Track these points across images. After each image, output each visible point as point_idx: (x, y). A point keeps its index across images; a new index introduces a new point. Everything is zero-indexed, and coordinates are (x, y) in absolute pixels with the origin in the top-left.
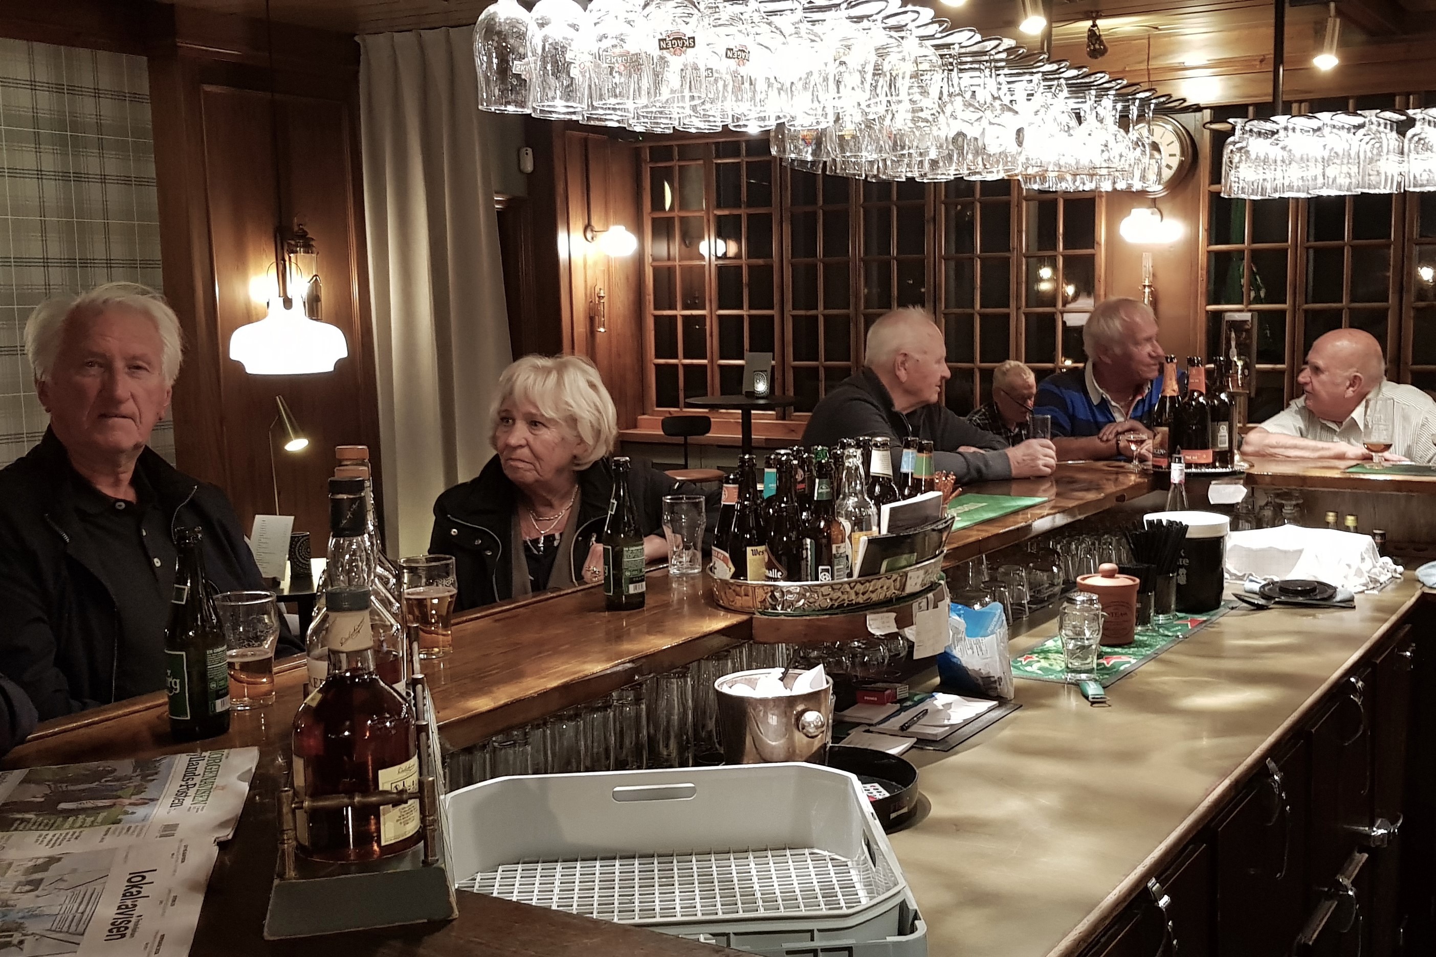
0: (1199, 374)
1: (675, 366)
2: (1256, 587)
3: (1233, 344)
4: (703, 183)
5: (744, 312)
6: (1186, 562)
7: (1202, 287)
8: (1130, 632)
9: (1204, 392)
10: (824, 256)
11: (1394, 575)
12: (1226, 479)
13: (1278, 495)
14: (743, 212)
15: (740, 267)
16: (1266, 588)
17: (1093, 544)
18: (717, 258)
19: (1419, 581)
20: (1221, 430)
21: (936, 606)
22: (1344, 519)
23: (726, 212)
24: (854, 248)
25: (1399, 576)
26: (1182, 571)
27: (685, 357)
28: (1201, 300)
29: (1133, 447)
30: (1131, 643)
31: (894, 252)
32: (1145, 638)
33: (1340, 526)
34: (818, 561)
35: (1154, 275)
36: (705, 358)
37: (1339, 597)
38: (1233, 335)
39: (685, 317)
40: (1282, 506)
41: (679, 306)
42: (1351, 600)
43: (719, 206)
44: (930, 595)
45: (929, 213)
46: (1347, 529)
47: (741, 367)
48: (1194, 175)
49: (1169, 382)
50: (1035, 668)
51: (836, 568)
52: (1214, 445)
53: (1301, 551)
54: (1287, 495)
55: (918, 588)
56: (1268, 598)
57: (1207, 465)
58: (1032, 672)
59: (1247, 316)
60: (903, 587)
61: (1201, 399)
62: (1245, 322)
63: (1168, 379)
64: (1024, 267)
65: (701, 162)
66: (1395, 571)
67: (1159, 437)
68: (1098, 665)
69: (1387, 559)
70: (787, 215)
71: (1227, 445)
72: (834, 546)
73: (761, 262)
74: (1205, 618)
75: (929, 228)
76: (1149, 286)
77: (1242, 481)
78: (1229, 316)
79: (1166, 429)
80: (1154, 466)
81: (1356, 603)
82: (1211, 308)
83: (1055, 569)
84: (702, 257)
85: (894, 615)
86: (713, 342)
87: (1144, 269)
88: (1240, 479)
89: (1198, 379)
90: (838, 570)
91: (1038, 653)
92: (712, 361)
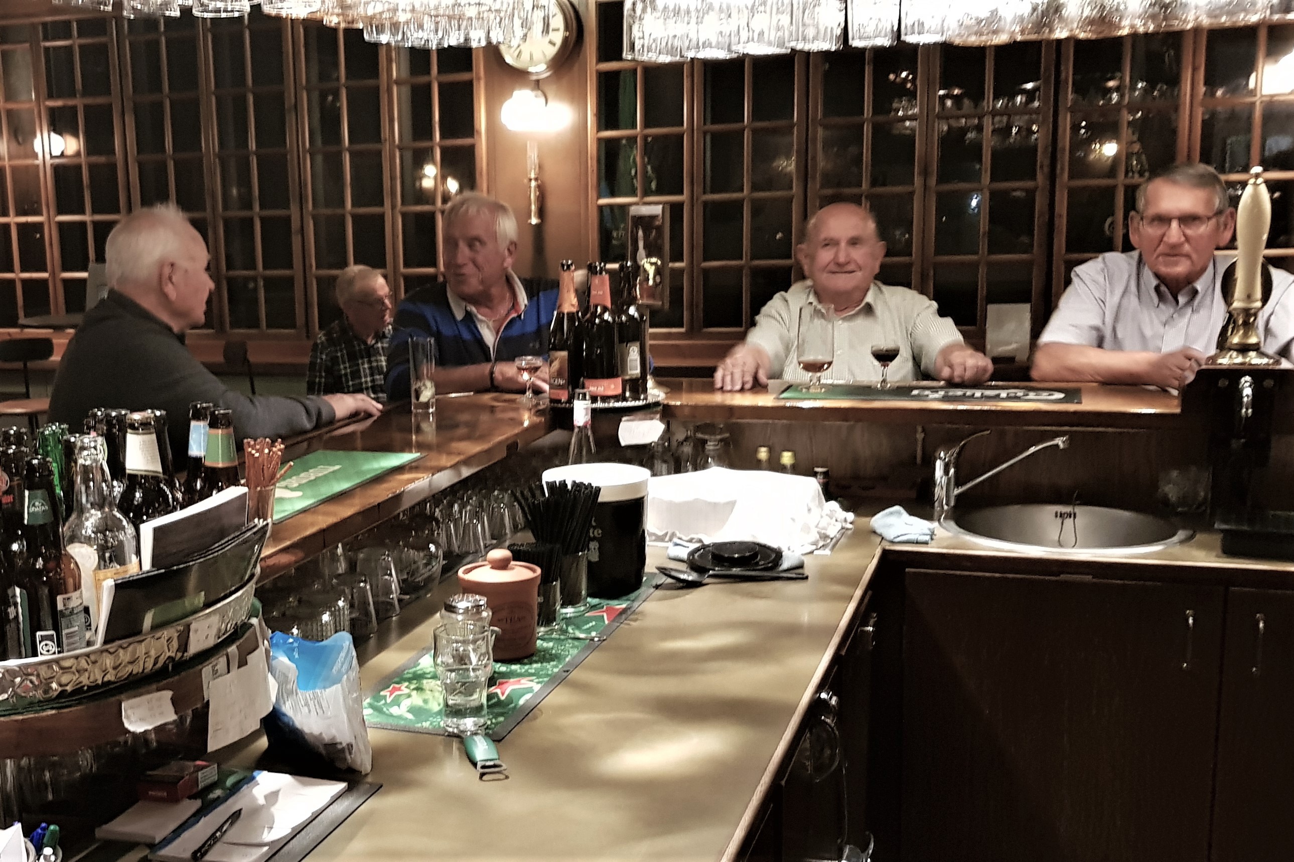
0: (602, 283)
1: (12, 282)
2: (683, 553)
3: (641, 244)
4: (31, 69)
5: (87, 218)
6: (598, 533)
7: (592, 178)
8: (531, 638)
9: (609, 305)
10: (174, 151)
11: (844, 525)
12: (640, 414)
13: (698, 429)
14: (78, 102)
15: (78, 167)
16: (696, 555)
17: (481, 505)
18: (52, 157)
19: (875, 532)
20: (631, 353)
21: (243, 663)
22: (779, 457)
23: (59, 103)
24: (207, 141)
25: (850, 526)
26: (594, 545)
27: (23, 270)
28: (592, 193)
29: (526, 376)
30: (532, 655)
31: (253, 145)
32: (551, 644)
33: (775, 465)
34: (36, 626)
35: (540, 167)
36: (45, 270)
37: (786, 564)
38: (640, 233)
39: (20, 226)
40: (704, 442)
41: (12, 211)
42: (801, 566)
43: (50, 96)
44: (233, 649)
45: (290, 100)
46: (782, 469)
47: (83, 281)
48: (579, 54)
49: (566, 295)
50: (401, 711)
51: (64, 632)
52: (624, 370)
53: (732, 504)
54: (709, 428)
55: (211, 642)
56: (700, 569)
57: (616, 398)
58: (400, 717)
59: (657, 210)
60: (184, 645)
61: (607, 316)
62: (653, 218)
63: (566, 291)
64: (398, 161)
65: (27, 45)
66: (845, 520)
67: (556, 365)
68: (490, 697)
69: (834, 505)
70: (129, 105)
71: (638, 371)
72: (60, 598)
73: (102, 159)
74: (624, 606)
75: (290, 119)
76: (536, 179)
77: (658, 416)
78: (635, 211)
79: (564, 354)
80: (552, 401)
81: (807, 571)
82: (603, 201)
83: (432, 548)
84: (35, 156)
85: (169, 694)
86: (53, 252)
87: (529, 162)
88: (656, 413)
89: (602, 292)
90: (70, 636)
91: (409, 680)
92: (53, 274)
